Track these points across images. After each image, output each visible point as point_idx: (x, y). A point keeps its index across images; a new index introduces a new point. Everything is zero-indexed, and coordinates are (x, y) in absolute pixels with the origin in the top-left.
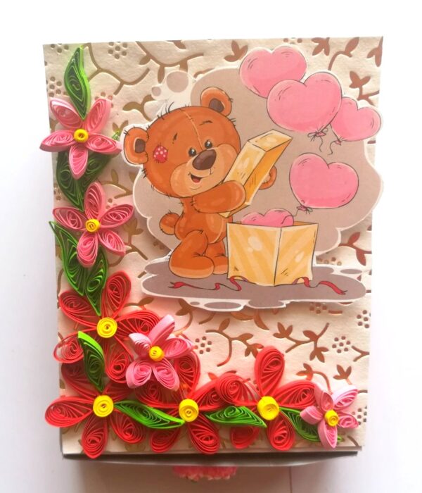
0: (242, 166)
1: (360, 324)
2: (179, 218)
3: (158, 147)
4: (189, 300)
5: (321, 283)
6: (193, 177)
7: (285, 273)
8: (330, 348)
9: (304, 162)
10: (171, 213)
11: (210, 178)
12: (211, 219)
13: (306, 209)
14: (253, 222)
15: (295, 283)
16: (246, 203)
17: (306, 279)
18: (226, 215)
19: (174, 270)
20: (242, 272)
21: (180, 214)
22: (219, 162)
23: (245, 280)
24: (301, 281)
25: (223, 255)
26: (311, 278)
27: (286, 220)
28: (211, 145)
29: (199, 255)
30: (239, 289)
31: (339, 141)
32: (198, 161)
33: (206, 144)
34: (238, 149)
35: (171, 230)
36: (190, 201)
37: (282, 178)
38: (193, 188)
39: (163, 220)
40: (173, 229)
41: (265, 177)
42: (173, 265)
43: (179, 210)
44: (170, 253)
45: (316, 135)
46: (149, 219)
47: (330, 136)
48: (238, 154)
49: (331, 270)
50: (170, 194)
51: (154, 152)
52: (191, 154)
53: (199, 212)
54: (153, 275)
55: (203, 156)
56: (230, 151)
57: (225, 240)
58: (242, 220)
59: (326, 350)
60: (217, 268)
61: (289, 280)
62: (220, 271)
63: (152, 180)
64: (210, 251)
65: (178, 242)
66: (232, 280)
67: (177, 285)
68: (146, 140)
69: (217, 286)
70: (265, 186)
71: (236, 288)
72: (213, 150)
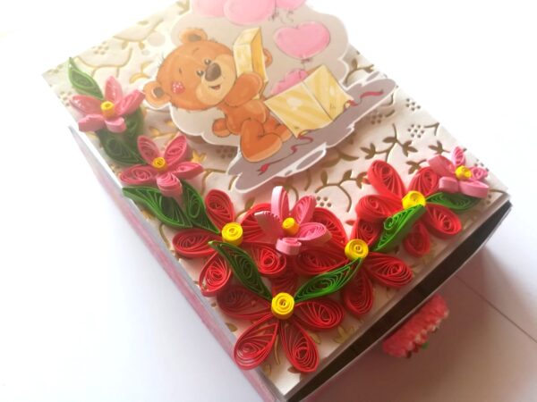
0: (242, 60)
1: (413, 109)
2: (225, 120)
3: (172, 84)
4: (282, 174)
5: (362, 96)
6: (214, 88)
7: (332, 107)
8: (411, 139)
9: (280, 35)
10: (216, 121)
11: (226, 82)
12: (249, 106)
13: (308, 60)
14: (280, 90)
15: (345, 109)
16: (266, 81)
17: (349, 102)
18: (258, 97)
19: (252, 159)
20: (303, 127)
21: (223, 116)
22: (224, 68)
23: (310, 131)
24: (348, 105)
25: (279, 125)
26: (352, 99)
27: (301, 76)
28: (210, 62)
29: (262, 136)
30: (311, 140)
31: (291, 12)
32: (208, 76)
33: (206, 63)
34: (230, 53)
35: (226, 132)
36: (223, 104)
37: (275, 53)
38: (219, 95)
39: (214, 129)
40: (226, 131)
41: (263, 59)
42: (248, 157)
43: (220, 114)
44: (239, 149)
45: (273, 17)
46: (202, 135)
47: (282, 13)
48: (233, 55)
49: (360, 85)
50: (205, 108)
51: (172, 89)
52: (200, 75)
53: (236, 107)
54: (239, 175)
55: (210, 70)
56: (226, 57)
57: (271, 114)
58: (272, 92)
59: (410, 142)
60: (282, 136)
61: (339, 110)
62: (286, 137)
63: (183, 107)
64: (268, 129)
65: (238, 137)
66: (301, 137)
67: (264, 169)
68: (159, 86)
69: (294, 149)
70: (268, 63)
71: (308, 141)
72: (215, 64)
